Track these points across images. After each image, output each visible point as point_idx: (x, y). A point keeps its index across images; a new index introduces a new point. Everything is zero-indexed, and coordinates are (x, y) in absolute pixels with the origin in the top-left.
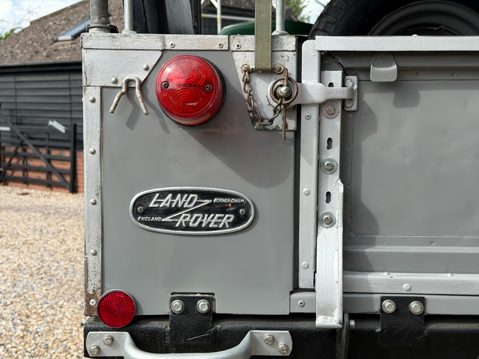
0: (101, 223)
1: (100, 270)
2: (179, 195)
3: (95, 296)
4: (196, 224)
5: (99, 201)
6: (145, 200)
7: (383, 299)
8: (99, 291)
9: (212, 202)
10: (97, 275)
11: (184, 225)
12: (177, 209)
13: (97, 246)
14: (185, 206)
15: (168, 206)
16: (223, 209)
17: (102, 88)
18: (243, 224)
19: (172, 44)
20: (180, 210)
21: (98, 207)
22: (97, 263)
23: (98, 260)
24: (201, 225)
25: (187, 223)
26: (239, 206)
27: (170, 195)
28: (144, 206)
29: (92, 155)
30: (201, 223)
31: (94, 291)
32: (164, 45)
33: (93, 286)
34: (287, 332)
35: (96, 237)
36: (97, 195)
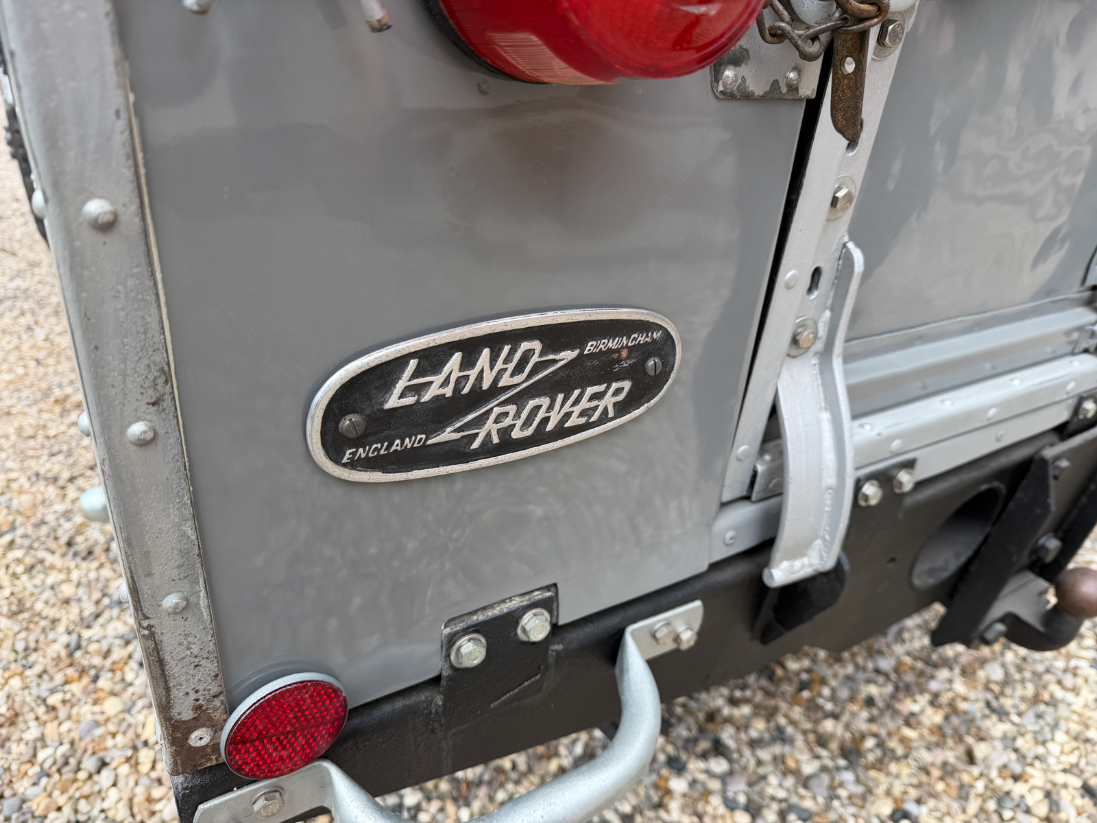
0: (189, 502)
1: (211, 646)
2: (486, 352)
3: (204, 719)
4: (530, 430)
5: (169, 430)
6: (366, 391)
7: (861, 482)
8: (218, 703)
9: (580, 356)
10: (204, 662)
11: (496, 440)
13: (186, 580)
14: (501, 384)
15: (449, 394)
18: (649, 401)
20: (484, 399)
22: (195, 630)
23: (200, 621)
24: (541, 426)
25: (505, 432)
26: (647, 351)
27: (457, 357)
29: (100, 238)
30: (546, 420)
31: (197, 708)
33: (193, 696)
34: (699, 603)
36: (154, 404)
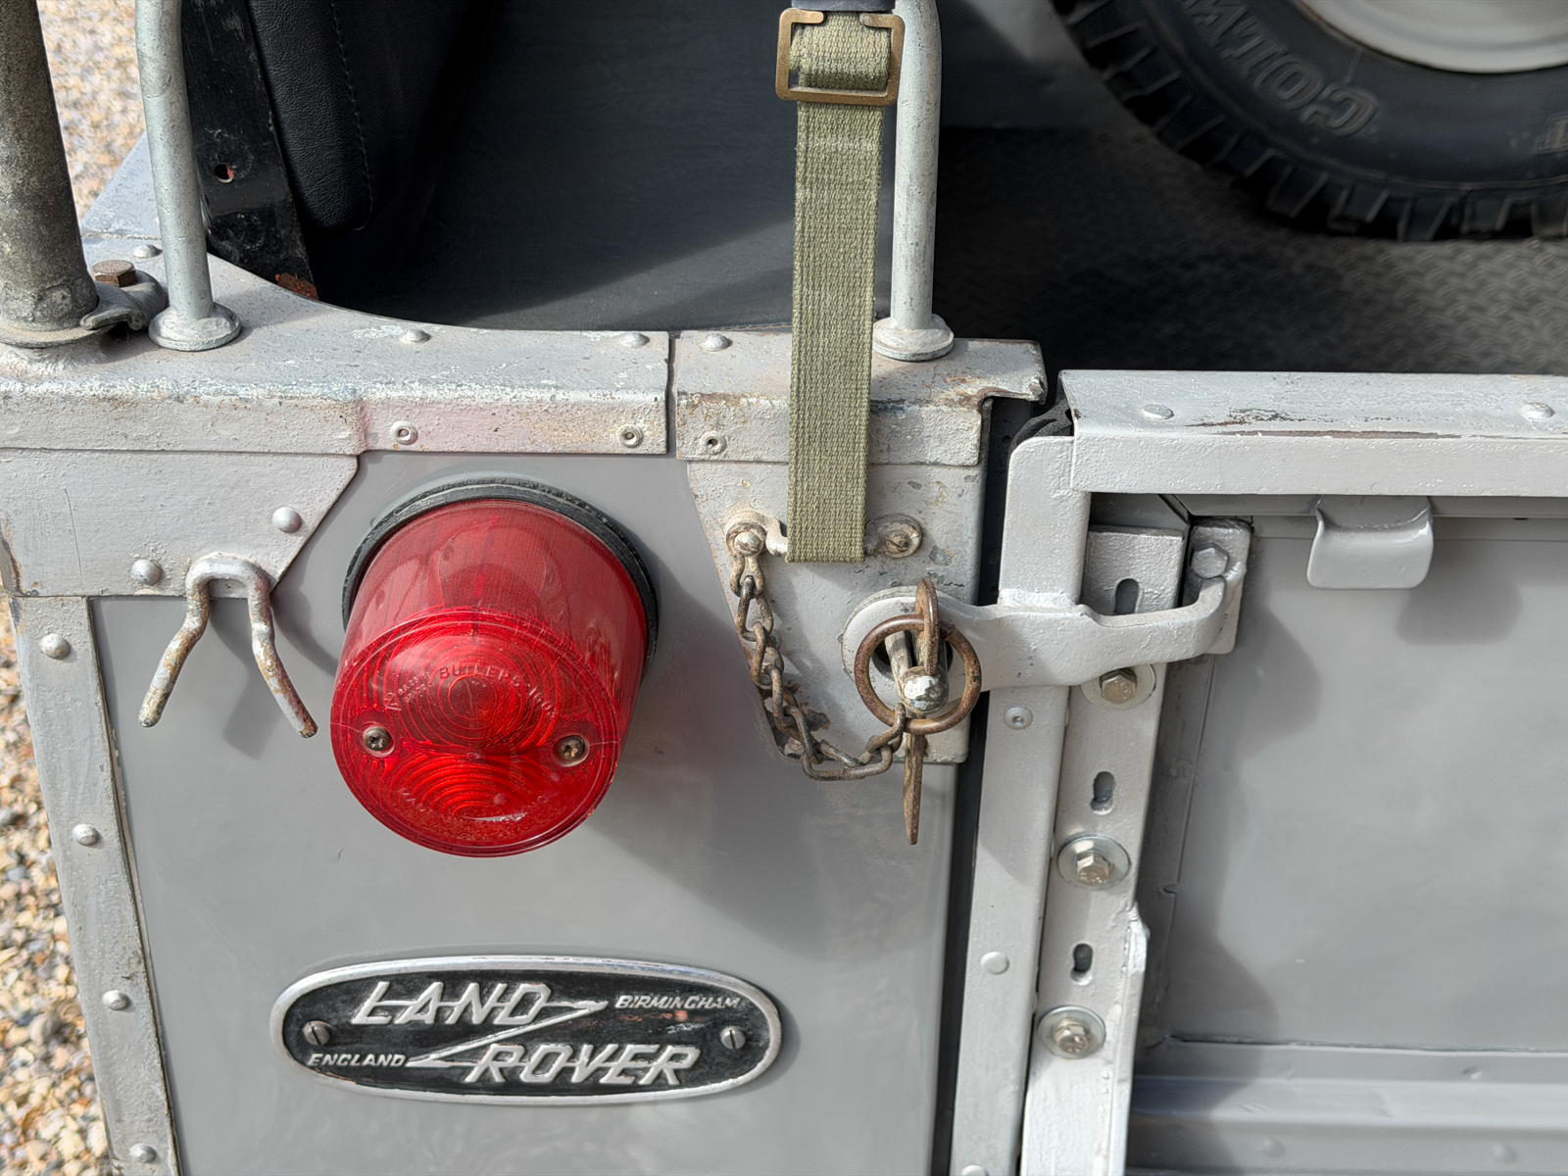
2: (472, 987)
4: (547, 1077)
5: (140, 998)
6: (331, 1003)
9: (610, 1008)
12: (465, 1030)
13: (155, 1135)
14: (497, 1022)
15: (429, 1021)
16: (655, 1030)
17: (94, 601)
20: (478, 1033)
21: (140, 1015)
24: (564, 1075)
25: (510, 1072)
26: (718, 1019)
27: (435, 986)
28: (329, 1020)
29: (88, 851)
30: (567, 1071)
32: (365, 432)
35: (147, 1107)
36: (128, 978)
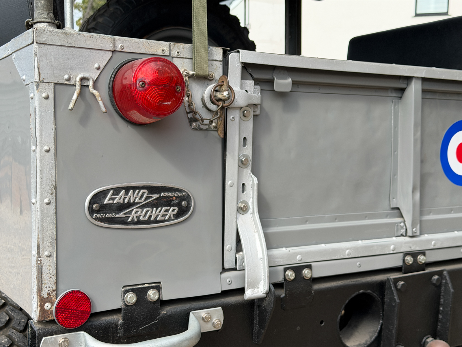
0: (55, 223)
1: (55, 272)
2: (131, 191)
3: (50, 299)
4: (146, 218)
5: (53, 201)
6: (100, 198)
7: (285, 270)
8: (54, 294)
9: (160, 197)
10: (52, 277)
11: (135, 219)
12: (130, 205)
13: (51, 247)
14: (136, 201)
15: (122, 202)
16: (168, 203)
17: (55, 84)
18: (185, 216)
19: (121, 46)
20: (131, 206)
21: (52, 207)
22: (52, 265)
23: (53, 261)
24: (150, 218)
25: (138, 217)
26: (181, 199)
27: (123, 191)
28: (99, 203)
29: (46, 154)
30: (150, 216)
31: (48, 294)
32: (114, 46)
33: (48, 289)
34: (220, 308)
35: (50, 237)
36: (51, 194)
